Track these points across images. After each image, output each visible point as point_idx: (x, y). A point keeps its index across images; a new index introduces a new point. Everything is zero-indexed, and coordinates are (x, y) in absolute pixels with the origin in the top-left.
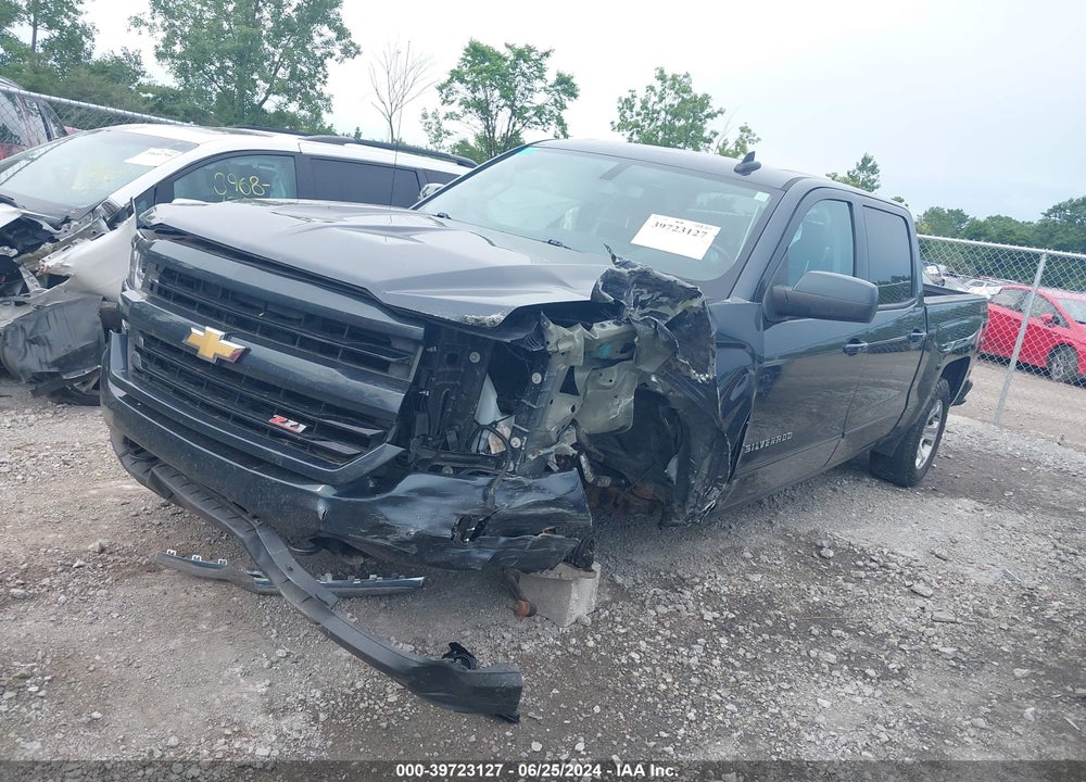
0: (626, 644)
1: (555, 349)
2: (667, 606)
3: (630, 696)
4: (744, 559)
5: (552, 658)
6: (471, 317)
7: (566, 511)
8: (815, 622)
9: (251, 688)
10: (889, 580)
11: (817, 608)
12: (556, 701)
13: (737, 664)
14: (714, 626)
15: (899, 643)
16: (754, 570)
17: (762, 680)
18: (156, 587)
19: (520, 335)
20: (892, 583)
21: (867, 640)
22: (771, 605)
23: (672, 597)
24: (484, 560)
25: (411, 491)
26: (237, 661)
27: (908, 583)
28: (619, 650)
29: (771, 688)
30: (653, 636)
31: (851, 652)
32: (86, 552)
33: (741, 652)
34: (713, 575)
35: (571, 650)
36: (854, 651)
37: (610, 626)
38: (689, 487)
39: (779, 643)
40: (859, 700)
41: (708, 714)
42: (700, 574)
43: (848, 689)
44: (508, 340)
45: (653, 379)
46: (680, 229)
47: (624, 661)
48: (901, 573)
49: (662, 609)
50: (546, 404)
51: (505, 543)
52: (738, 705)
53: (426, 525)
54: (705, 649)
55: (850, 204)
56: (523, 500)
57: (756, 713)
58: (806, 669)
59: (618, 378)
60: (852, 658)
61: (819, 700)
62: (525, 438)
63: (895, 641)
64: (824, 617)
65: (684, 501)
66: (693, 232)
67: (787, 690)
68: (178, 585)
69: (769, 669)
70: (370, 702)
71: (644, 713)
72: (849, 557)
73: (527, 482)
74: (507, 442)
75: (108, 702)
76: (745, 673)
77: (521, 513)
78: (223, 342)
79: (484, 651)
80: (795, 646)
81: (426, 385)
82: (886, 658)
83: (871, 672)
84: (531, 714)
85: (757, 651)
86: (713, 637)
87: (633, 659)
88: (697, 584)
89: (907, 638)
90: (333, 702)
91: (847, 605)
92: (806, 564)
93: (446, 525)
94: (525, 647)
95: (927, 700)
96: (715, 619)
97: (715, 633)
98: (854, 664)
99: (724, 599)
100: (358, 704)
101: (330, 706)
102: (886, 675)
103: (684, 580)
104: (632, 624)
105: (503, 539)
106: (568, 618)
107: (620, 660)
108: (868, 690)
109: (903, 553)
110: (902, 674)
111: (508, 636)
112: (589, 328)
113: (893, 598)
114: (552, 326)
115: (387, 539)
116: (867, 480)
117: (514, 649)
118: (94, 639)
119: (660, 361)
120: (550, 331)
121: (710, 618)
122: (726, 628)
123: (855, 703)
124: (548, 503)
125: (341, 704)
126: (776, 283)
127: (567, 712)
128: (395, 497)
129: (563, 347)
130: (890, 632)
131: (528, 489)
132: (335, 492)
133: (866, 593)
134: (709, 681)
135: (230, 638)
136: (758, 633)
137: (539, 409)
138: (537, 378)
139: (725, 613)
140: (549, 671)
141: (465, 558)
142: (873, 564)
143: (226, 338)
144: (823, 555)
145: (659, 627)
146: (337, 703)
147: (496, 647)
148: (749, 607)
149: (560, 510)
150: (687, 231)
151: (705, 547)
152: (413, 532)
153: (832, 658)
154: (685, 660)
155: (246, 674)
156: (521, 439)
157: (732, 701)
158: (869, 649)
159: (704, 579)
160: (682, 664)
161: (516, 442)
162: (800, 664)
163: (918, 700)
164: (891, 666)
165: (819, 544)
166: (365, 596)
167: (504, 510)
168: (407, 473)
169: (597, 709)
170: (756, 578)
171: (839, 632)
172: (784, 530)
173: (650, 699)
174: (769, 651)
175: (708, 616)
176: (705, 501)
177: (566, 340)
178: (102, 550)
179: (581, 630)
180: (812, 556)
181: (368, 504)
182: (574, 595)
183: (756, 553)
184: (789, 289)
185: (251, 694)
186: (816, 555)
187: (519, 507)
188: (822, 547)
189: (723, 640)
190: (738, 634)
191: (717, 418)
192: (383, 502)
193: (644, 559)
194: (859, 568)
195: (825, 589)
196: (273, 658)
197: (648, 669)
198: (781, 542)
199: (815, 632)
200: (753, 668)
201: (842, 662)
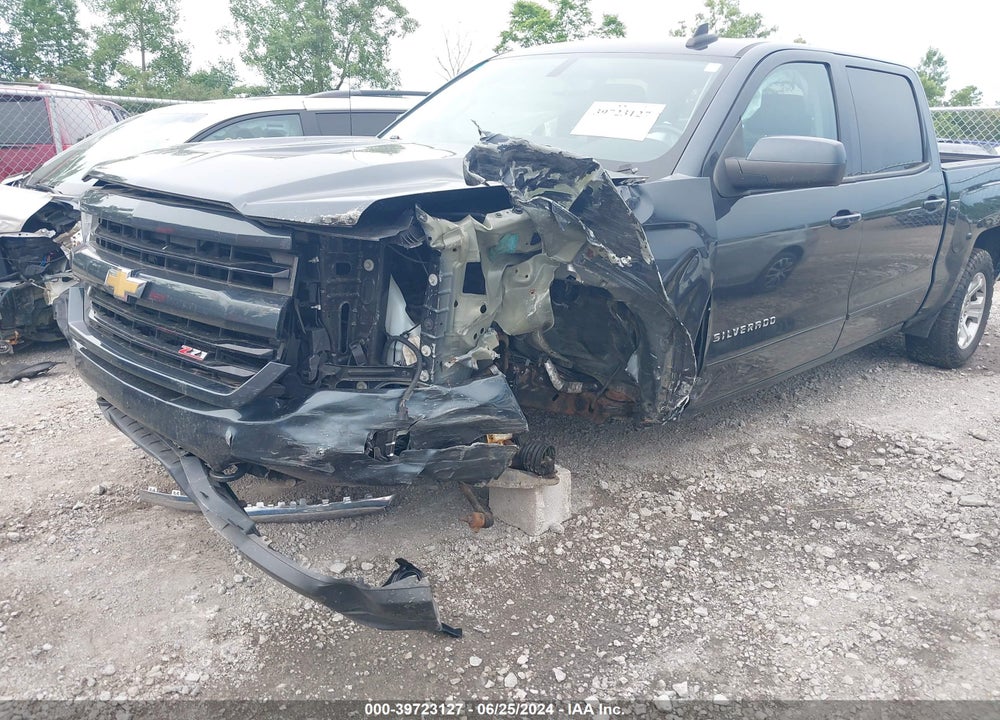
0: (598, 550)
1: (439, 244)
2: (651, 509)
3: (591, 603)
4: (751, 456)
5: (515, 568)
6: (327, 217)
7: (493, 418)
8: (818, 515)
9: (201, 615)
10: (914, 465)
11: (824, 499)
12: (509, 611)
13: (718, 564)
14: (702, 526)
15: (914, 532)
16: (759, 466)
17: (743, 580)
18: (142, 524)
19: (393, 233)
20: (919, 468)
21: (877, 532)
22: (771, 500)
23: (660, 499)
24: (414, 474)
25: (316, 409)
26: (195, 588)
27: (935, 468)
28: (591, 556)
29: (752, 588)
30: (630, 540)
31: (854, 545)
32: (88, 494)
33: (726, 551)
34: (710, 474)
35: (537, 558)
36: (858, 544)
37: (586, 532)
38: (655, 385)
39: (771, 540)
40: (853, 596)
41: (673, 618)
42: (695, 474)
43: (843, 584)
44: (377, 239)
45: (571, 269)
46: (623, 113)
47: (592, 567)
48: (930, 458)
49: (645, 512)
50: (450, 307)
51: (435, 455)
52: (711, 609)
53: (336, 443)
54: (686, 550)
55: (827, 65)
56: (441, 410)
57: (729, 616)
58: (798, 565)
59: (534, 272)
60: (855, 551)
61: (805, 599)
62: (434, 345)
63: (908, 530)
64: (829, 509)
65: (653, 398)
66: (637, 113)
67: (771, 589)
68: (163, 519)
69: (754, 568)
70: (315, 622)
71: (602, 621)
72: (870, 444)
73: (445, 390)
74: (417, 351)
75: (62, 634)
76: (725, 573)
77: (443, 423)
78: (131, 279)
79: (444, 565)
80: (789, 541)
81: (317, 300)
82: (895, 549)
83: (874, 565)
84: (479, 627)
85: (744, 549)
86: (697, 537)
87: (602, 565)
88: (692, 484)
89: (925, 525)
90: (277, 624)
91: (859, 494)
92: (819, 455)
93: (359, 442)
94: (488, 558)
95: (937, 592)
96: (705, 518)
97: (700, 533)
98: (854, 557)
99: (719, 497)
100: (302, 624)
101: (273, 628)
102: (893, 566)
103: (678, 481)
104: (610, 528)
105: (433, 452)
106: (538, 527)
107: (588, 567)
108: (866, 585)
109: (935, 436)
110: (912, 564)
111: (474, 548)
112: (482, 220)
113: (914, 484)
114: (430, 220)
115: (300, 460)
116: (905, 365)
117: (477, 561)
118: (70, 575)
119: (574, 248)
120: (429, 226)
121: (699, 518)
122: (715, 527)
123: (848, 599)
124: (472, 411)
125: (284, 626)
126: (729, 156)
127: (517, 625)
128: (301, 416)
129: (449, 242)
130: (906, 520)
131: (446, 398)
132: (241, 416)
133: (883, 481)
134: (681, 583)
135: (196, 566)
136: (749, 529)
137: (443, 312)
138: (433, 280)
139: (716, 512)
140: (510, 581)
141: (393, 473)
142: (897, 451)
143: (133, 274)
144: (841, 444)
145: (639, 530)
146: (281, 626)
147: (459, 560)
148: (743, 504)
149: (487, 417)
150: (629, 114)
151: (707, 447)
152: (322, 450)
153: (829, 551)
154: (660, 564)
155: (200, 601)
156: (430, 345)
157: (705, 604)
158: (876, 540)
159: (700, 478)
160: (656, 567)
161: (426, 350)
162: (792, 560)
163: (926, 594)
164: (899, 558)
165: (837, 434)
166: (338, 518)
167: (422, 422)
168: (312, 392)
169: (551, 619)
170: (760, 473)
171: (843, 524)
172: (801, 423)
173: (612, 606)
174: (759, 548)
175: (696, 516)
176: (675, 397)
177: (453, 235)
178: (104, 492)
179: (552, 538)
180: (828, 448)
181: (274, 425)
182: (540, 503)
183: (764, 448)
184: (743, 161)
185: (198, 621)
186: (831, 445)
187: (438, 417)
188: (839, 438)
189: (708, 540)
190: (728, 533)
191: (668, 306)
192: (289, 423)
193: (637, 464)
194: (881, 455)
195: (835, 480)
196: (229, 585)
197: (617, 575)
198: (795, 436)
199: (816, 525)
200: (736, 567)
201: (843, 556)
